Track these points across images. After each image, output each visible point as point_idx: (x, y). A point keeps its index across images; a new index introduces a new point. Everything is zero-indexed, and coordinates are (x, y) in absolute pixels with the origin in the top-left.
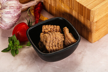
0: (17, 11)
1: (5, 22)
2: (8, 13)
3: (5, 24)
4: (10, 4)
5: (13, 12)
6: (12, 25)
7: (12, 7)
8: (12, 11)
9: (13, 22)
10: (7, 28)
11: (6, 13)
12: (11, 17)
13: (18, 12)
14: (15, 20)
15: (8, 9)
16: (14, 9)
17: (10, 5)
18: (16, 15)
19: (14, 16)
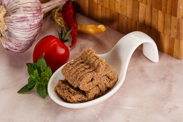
0: (38, 15)
1: (17, 38)
2: (23, 19)
3: (17, 41)
5: (32, 18)
6: (29, 42)
7: (28, 9)
8: (29, 15)
9: (30, 36)
10: (21, 49)
11: (18, 20)
12: (28, 27)
13: (40, 17)
14: (34, 34)
15: (21, 14)
16: (31, 12)
17: (24, 5)
18: (36, 22)
19: (33, 24)
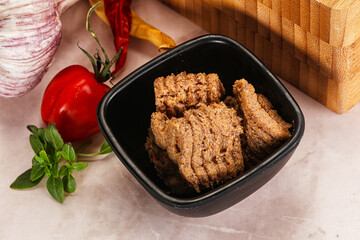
0: (49, 28)
1: (7, 75)
2: (18, 42)
3: (8, 80)
4: (18, 7)
5: (35, 38)
6: (34, 79)
7: (27, 20)
8: (29, 34)
9: (35, 67)
10: (17, 92)
11: (6, 44)
12: (28, 55)
13: (53, 32)
14: (42, 62)
15: (12, 31)
16: (34, 27)
18: (45, 44)
19: (37, 49)
